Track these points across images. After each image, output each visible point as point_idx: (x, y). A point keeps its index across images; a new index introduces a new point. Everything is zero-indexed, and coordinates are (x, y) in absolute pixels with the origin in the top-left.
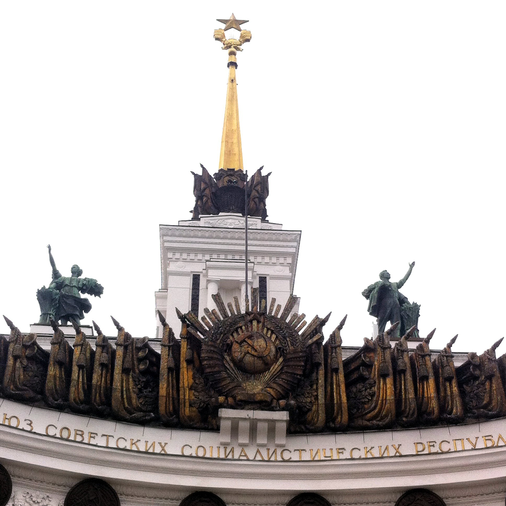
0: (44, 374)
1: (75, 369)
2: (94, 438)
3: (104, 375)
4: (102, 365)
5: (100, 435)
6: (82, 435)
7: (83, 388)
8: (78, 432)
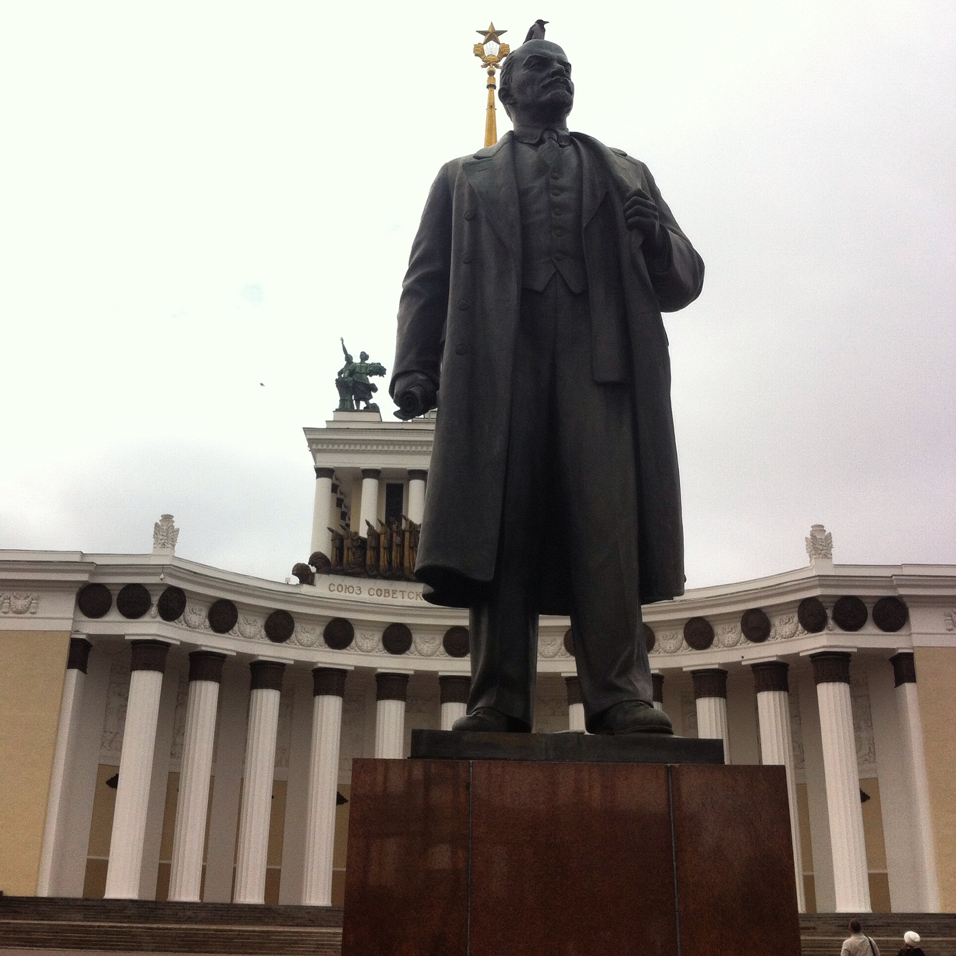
0: (365, 554)
1: (382, 550)
2: (395, 593)
3: (399, 551)
4: (397, 545)
5: (398, 591)
6: (388, 593)
7: (387, 561)
8: (386, 591)
